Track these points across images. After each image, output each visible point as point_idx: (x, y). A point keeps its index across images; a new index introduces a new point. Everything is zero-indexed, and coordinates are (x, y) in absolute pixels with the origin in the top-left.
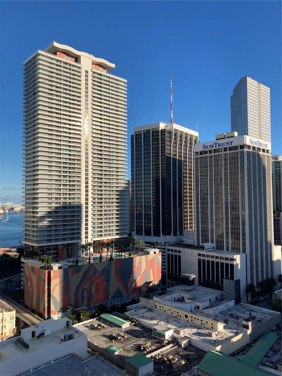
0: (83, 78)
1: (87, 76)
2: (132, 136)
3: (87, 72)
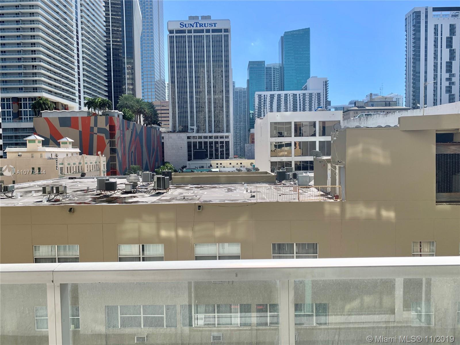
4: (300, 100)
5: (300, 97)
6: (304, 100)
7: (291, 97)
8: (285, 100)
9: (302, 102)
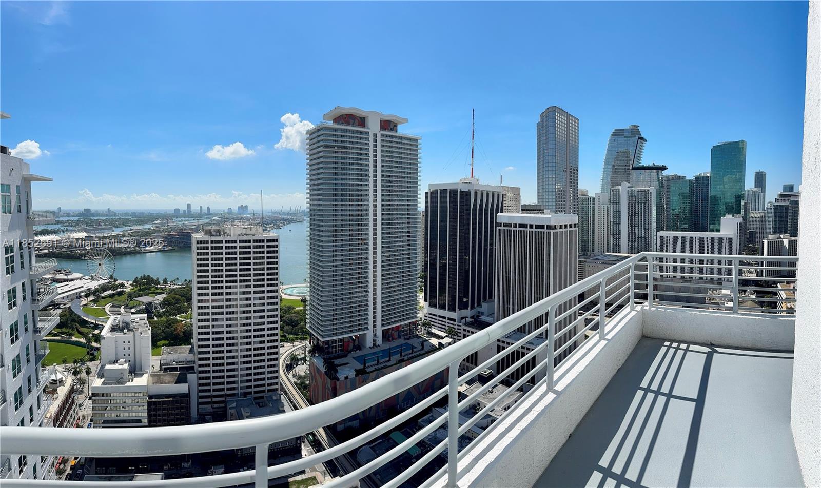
0: (371, 143)
1: (375, 141)
2: (426, 193)
3: (375, 135)
4: (707, 244)
5: (707, 241)
6: (713, 244)
7: (697, 241)
8: (690, 243)
9: (710, 247)
